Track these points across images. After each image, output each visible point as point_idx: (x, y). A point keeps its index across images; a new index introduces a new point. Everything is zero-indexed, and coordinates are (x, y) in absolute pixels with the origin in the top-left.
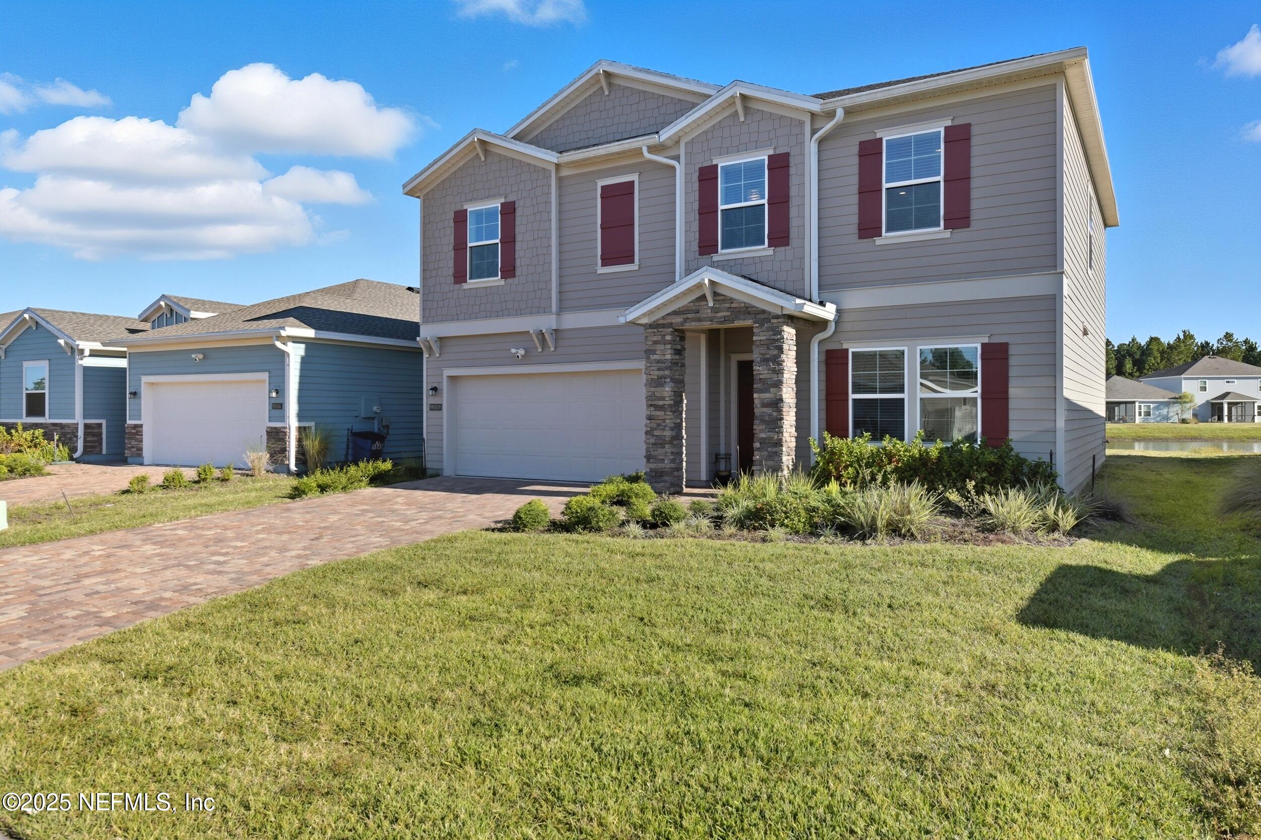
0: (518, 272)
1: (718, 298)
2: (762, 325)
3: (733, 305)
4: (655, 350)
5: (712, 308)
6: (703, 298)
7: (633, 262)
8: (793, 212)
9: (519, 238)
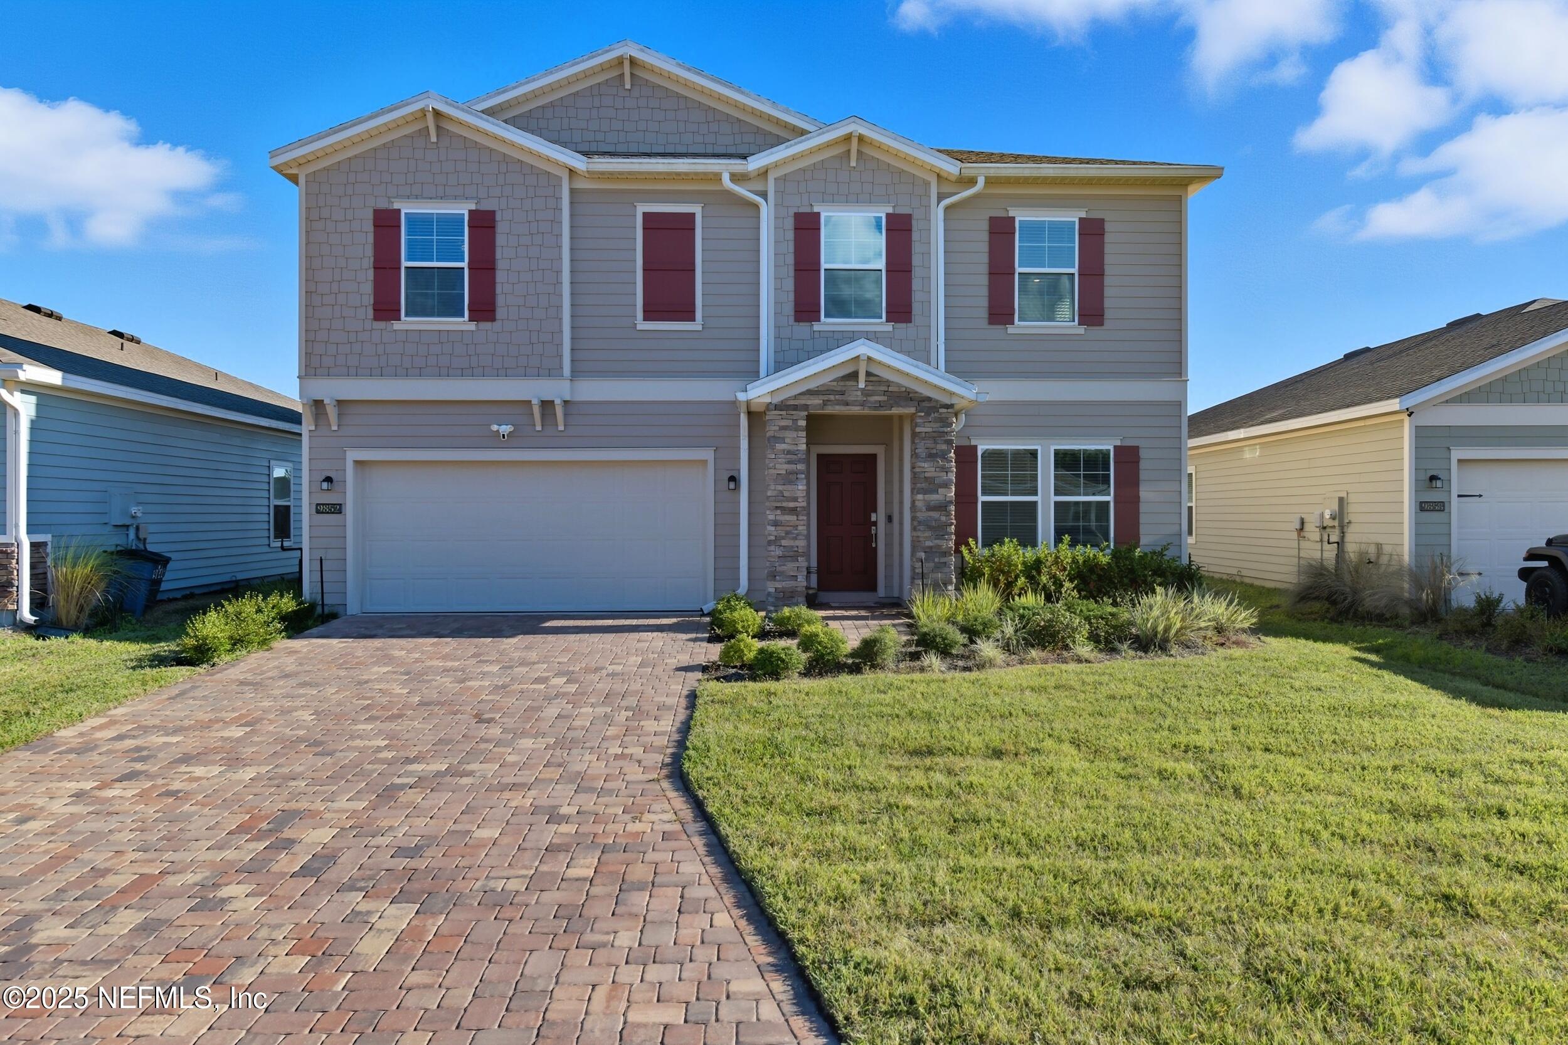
0: (500, 313)
1: (872, 379)
2: (928, 414)
3: (890, 389)
4: (784, 438)
5: (862, 390)
6: (854, 376)
7: (694, 320)
8: (916, 284)
9: (501, 264)
